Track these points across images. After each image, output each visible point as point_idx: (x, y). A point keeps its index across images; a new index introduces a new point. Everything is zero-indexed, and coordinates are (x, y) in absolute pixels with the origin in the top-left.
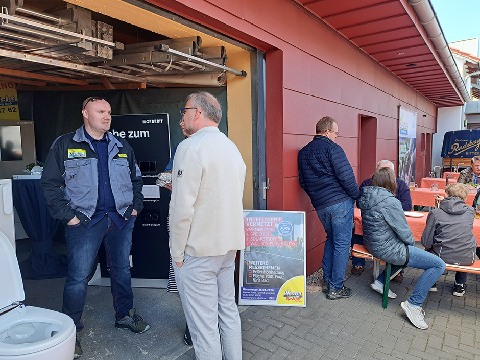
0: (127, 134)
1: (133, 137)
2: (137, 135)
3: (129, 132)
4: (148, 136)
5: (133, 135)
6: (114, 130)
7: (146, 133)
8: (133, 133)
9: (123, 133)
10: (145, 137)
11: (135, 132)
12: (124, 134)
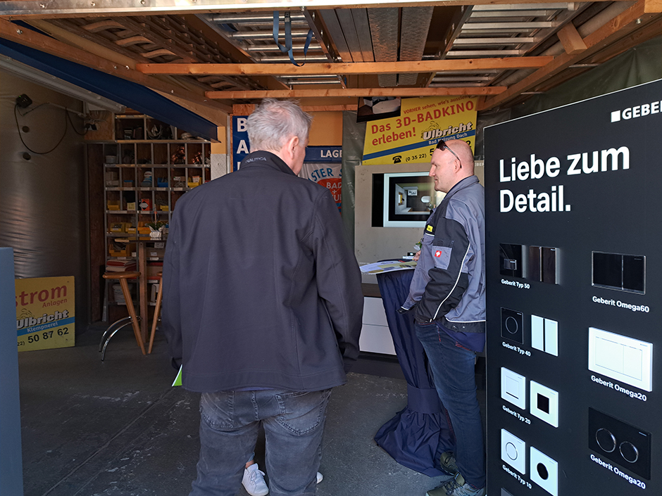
0: (565, 164)
1: (578, 172)
2: (590, 165)
3: (570, 157)
4: (626, 166)
5: (579, 166)
6: (533, 157)
7: (619, 156)
8: (581, 160)
9: (553, 163)
10: (615, 167)
11: (585, 155)
12: (558, 165)
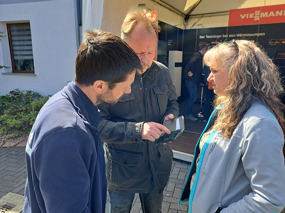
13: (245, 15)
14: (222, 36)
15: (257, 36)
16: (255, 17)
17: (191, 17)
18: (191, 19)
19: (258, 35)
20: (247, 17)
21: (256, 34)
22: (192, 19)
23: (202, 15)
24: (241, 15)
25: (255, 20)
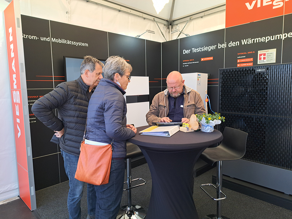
13: (254, 2)
14: (217, 47)
15: (281, 40)
16: (274, 3)
17: (176, 23)
18: (176, 26)
19: (283, 36)
20: (259, 6)
21: (279, 36)
22: (178, 25)
23: (190, 17)
24: (247, 4)
25: (274, 8)
